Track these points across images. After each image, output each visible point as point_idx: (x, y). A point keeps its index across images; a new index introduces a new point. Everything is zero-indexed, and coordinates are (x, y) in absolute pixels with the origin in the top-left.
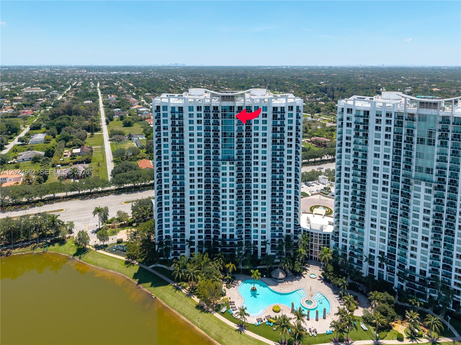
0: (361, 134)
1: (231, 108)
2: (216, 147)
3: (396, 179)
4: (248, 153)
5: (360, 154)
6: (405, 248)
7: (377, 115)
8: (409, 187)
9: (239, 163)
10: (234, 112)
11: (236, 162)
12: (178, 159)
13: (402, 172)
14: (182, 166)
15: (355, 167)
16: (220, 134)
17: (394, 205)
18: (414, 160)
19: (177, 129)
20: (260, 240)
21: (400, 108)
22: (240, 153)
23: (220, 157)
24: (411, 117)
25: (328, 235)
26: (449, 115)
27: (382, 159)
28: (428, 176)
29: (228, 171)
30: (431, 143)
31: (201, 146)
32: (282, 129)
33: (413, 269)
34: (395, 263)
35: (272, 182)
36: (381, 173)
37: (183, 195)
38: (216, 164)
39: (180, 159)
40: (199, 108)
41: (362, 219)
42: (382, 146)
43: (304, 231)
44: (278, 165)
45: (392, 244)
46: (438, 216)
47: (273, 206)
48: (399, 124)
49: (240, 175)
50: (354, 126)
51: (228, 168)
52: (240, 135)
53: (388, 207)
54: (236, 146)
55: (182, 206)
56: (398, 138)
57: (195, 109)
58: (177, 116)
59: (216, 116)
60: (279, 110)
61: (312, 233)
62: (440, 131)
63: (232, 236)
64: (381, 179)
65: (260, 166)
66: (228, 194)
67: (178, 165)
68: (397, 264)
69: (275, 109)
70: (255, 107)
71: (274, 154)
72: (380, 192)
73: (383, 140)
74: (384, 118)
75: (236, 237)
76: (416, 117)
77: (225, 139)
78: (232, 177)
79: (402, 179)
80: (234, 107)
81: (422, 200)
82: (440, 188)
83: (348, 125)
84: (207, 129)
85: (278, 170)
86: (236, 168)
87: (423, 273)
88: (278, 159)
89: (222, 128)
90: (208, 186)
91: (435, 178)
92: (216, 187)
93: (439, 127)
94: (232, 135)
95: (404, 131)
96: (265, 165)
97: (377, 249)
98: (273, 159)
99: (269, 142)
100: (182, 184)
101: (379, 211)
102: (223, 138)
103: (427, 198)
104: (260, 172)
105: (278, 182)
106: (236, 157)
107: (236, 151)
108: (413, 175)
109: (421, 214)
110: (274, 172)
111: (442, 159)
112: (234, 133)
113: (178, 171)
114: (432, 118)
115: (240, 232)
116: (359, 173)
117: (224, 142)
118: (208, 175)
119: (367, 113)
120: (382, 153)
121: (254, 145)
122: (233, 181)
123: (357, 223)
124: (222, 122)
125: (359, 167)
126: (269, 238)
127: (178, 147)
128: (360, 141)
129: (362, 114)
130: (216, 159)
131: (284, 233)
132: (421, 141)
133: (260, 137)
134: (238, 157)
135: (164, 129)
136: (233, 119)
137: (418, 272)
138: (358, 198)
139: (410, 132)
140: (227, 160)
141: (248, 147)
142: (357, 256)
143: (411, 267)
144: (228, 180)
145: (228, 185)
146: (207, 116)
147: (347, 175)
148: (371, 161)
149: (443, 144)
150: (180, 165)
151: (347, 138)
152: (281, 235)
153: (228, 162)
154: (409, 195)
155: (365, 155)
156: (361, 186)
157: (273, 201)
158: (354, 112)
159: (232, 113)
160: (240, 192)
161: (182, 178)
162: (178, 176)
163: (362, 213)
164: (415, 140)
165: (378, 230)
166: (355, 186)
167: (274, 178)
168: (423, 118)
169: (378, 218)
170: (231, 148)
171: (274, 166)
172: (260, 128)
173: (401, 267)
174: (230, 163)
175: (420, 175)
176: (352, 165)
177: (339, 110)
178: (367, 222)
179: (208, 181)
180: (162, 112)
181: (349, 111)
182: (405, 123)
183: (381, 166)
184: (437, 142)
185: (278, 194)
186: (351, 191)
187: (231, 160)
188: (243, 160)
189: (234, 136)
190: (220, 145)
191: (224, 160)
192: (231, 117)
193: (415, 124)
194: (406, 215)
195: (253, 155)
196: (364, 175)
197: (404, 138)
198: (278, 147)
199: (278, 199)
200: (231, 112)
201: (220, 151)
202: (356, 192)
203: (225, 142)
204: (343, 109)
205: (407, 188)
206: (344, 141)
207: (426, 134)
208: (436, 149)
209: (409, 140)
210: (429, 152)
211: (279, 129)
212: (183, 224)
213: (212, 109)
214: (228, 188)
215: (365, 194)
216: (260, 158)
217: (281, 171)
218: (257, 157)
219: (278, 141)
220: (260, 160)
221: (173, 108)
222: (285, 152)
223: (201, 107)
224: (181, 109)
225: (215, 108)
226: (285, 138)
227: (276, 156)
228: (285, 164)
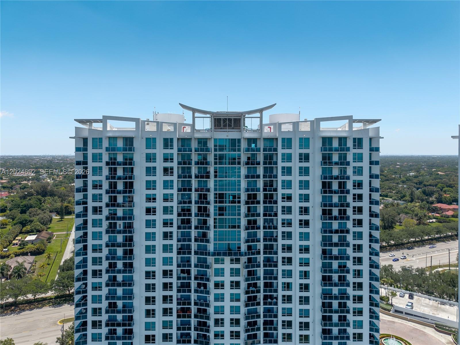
1: (234, 143)
2: (203, 224)
4: (270, 238)
9: (249, 260)
10: (239, 150)
11: (244, 259)
12: (120, 252)
14: (129, 267)
16: (211, 197)
19: (120, 186)
22: (252, 239)
23: (211, 247)
29: (227, 279)
31: (172, 223)
32: (342, 185)
35: (323, 304)
37: (128, 333)
38: (202, 262)
39: (125, 252)
40: (168, 143)
44: (335, 264)
49: (252, 287)
51: (227, 272)
52: (252, 199)
54: (243, 222)
57: (160, 144)
60: (335, 144)
65: (296, 268)
66: (227, 329)
67: (120, 265)
69: (327, 141)
70: (283, 139)
71: (326, 242)
78: (235, 291)
80: (239, 140)
84: (185, 188)
85: (335, 277)
86: (244, 272)
88: (335, 251)
89: (215, 185)
90: (184, 312)
92: (202, 313)
94: (236, 199)
96: (307, 264)
98: (324, 252)
99: (316, 215)
100: (128, 309)
102: (218, 205)
104: (296, 281)
105: (335, 304)
106: (244, 248)
107: (244, 234)
110: (326, 280)
112: (239, 195)
113: (120, 277)
117: (220, 215)
118: (184, 287)
121: (283, 220)
122: (238, 300)
124: (216, 172)
127: (120, 224)
130: (202, 251)
133: (296, 204)
134: (249, 248)
135: (95, 186)
136: (237, 166)
140: (225, 254)
141: (270, 225)
144: (227, 297)
145: (227, 310)
146: (185, 161)
150: (125, 265)
153: (227, 259)
159: (237, 153)
160: (252, 325)
161: (129, 295)
162: (120, 291)
167: (327, 295)
170: (234, 227)
171: (326, 268)
172: (296, 185)
174: (232, 260)
179: (184, 301)
180: (90, 151)
185: (335, 331)
187: (233, 253)
188: (259, 253)
189: (239, 202)
190: (211, 222)
191: (219, 254)
192: (235, 161)
195: (281, 242)
198: (335, 225)
199: (335, 344)
200: (235, 151)
201: (211, 234)
203: (223, 215)
211: (335, 186)
213: (194, 145)
214: (227, 316)
216: (296, 249)
217: (342, 279)
218: (289, 248)
219: (335, 212)
220: (296, 255)
221: (113, 139)
222: (350, 238)
223: (172, 140)
224: (129, 141)
225: (203, 142)
226: (348, 205)
227: (331, 245)
228: (350, 264)
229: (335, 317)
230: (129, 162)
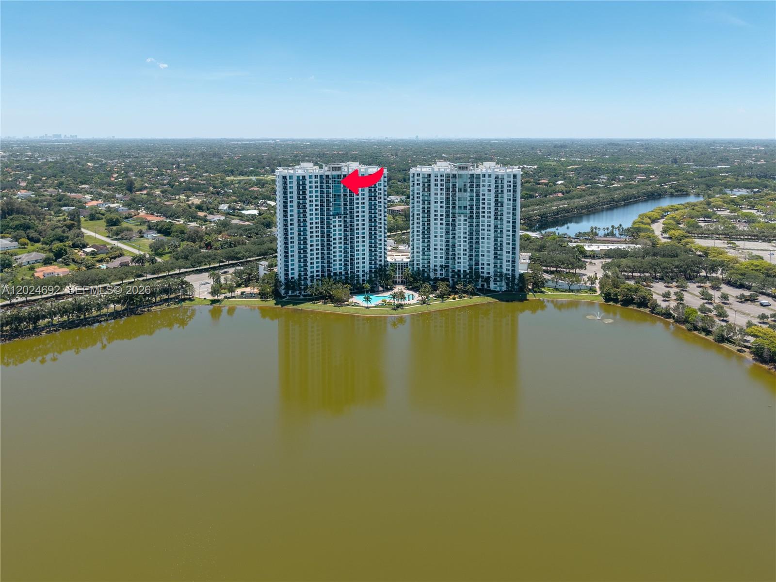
0: (426, 190)
1: (339, 176)
2: (328, 205)
3: (448, 216)
4: (352, 209)
5: (426, 202)
6: (454, 258)
7: (435, 176)
8: (455, 220)
9: (345, 217)
11: (343, 217)
12: (302, 215)
13: (451, 211)
14: (305, 221)
15: (423, 212)
16: (331, 195)
17: (447, 233)
18: (457, 203)
19: (301, 193)
20: (361, 274)
21: (448, 171)
22: (345, 209)
23: (331, 213)
24: (454, 176)
25: (407, 263)
26: (474, 173)
27: (439, 205)
28: (464, 211)
29: (337, 224)
30: (465, 191)
31: (318, 205)
32: (375, 190)
33: (459, 271)
34: (449, 270)
35: (369, 229)
36: (439, 213)
37: (305, 243)
38: (328, 219)
40: (316, 177)
41: (429, 246)
42: (439, 196)
43: (391, 264)
44: (373, 216)
45: (447, 258)
46: (471, 234)
47: (370, 246)
48: (448, 181)
49: (345, 226)
50: (421, 185)
51: (337, 222)
52: (345, 195)
53: (444, 235)
54: (342, 204)
55: (305, 252)
56: (448, 190)
57: (314, 177)
58: (301, 183)
59: (327, 182)
61: (396, 264)
62: (469, 183)
63: (341, 273)
64: (439, 217)
65: (360, 218)
66: (337, 241)
67: (302, 220)
68: (450, 271)
71: (370, 208)
72: (439, 226)
73: (439, 192)
74: (439, 178)
75: (343, 273)
76: (457, 176)
77: (335, 200)
78: (340, 228)
79: (451, 215)
80: (341, 175)
81: (462, 227)
82: (471, 217)
83: (418, 184)
84: (322, 192)
85: (373, 220)
86: (343, 221)
87: (465, 271)
89: (333, 191)
90: (322, 236)
91: (468, 212)
92: (329, 236)
93: (469, 181)
94: (340, 196)
95: (451, 185)
96: (364, 217)
97: (438, 264)
99: (367, 199)
100: (305, 235)
101: (439, 238)
102: (334, 198)
103: (465, 225)
104: (360, 223)
105: (373, 229)
106: (343, 213)
107: (343, 208)
108: (457, 212)
109: (462, 235)
110: (370, 221)
111: (472, 200)
112: (341, 194)
113: (302, 224)
114: (465, 176)
115: (346, 269)
116: (426, 215)
118: (322, 227)
119: (429, 175)
120: (439, 201)
122: (341, 231)
123: (426, 249)
124: (333, 187)
125: (426, 211)
126: (367, 269)
127: (301, 206)
128: (426, 194)
129: (426, 176)
130: (328, 214)
131: (378, 266)
132: (460, 190)
133: (360, 196)
134: (344, 213)
135: (290, 193)
136: (340, 184)
137: (462, 272)
138: (426, 232)
139: (454, 185)
140: (337, 215)
141: (352, 204)
142: (426, 272)
143: (458, 270)
144: (337, 230)
146: (321, 182)
147: (418, 219)
148: (433, 207)
149: (472, 191)
151: (417, 194)
152: (375, 267)
153: (337, 217)
154: (455, 226)
155: (429, 203)
156: (428, 224)
157: (370, 242)
158: (421, 176)
159: (340, 179)
160: (346, 239)
161: (305, 230)
162: (302, 229)
163: (429, 241)
164: (457, 190)
165: (439, 251)
166: (424, 224)
167: (370, 226)
168: (461, 176)
169: (439, 243)
170: (339, 206)
171: (370, 217)
172: (360, 190)
173: (453, 271)
174: (339, 217)
175: (461, 211)
176: (421, 211)
177: (411, 175)
178: (432, 247)
179: (322, 232)
180: (288, 180)
181: (418, 175)
182: (451, 180)
183: (439, 209)
184: (469, 190)
185: (373, 237)
186: (421, 228)
187: (339, 214)
188: (348, 214)
190: (331, 204)
191: (334, 215)
192: (339, 182)
193: (457, 180)
194: (454, 238)
195: (355, 210)
196: (429, 216)
197: (451, 190)
198: (373, 203)
199: (373, 241)
201: (331, 209)
202: (424, 228)
203: (335, 202)
204: (414, 174)
205: (454, 220)
206: (416, 196)
207: (463, 186)
208: (468, 194)
209: (454, 191)
210: (465, 197)
212: (306, 265)
213: (325, 177)
214: (337, 237)
215: (430, 228)
216: (360, 212)
217: (375, 220)
218: (358, 212)
219: (373, 199)
220: (360, 214)
221: (298, 177)
222: (377, 207)
223: (317, 176)
224: (304, 177)
225: (327, 176)
226: (377, 196)
227: (372, 209)
228: (377, 215)
229: (373, 233)
230: (304, 184)
